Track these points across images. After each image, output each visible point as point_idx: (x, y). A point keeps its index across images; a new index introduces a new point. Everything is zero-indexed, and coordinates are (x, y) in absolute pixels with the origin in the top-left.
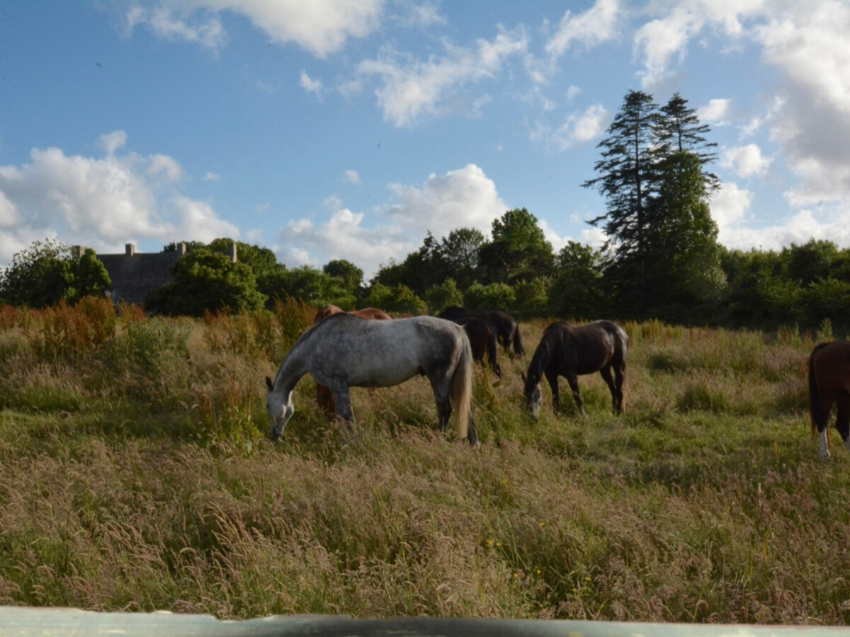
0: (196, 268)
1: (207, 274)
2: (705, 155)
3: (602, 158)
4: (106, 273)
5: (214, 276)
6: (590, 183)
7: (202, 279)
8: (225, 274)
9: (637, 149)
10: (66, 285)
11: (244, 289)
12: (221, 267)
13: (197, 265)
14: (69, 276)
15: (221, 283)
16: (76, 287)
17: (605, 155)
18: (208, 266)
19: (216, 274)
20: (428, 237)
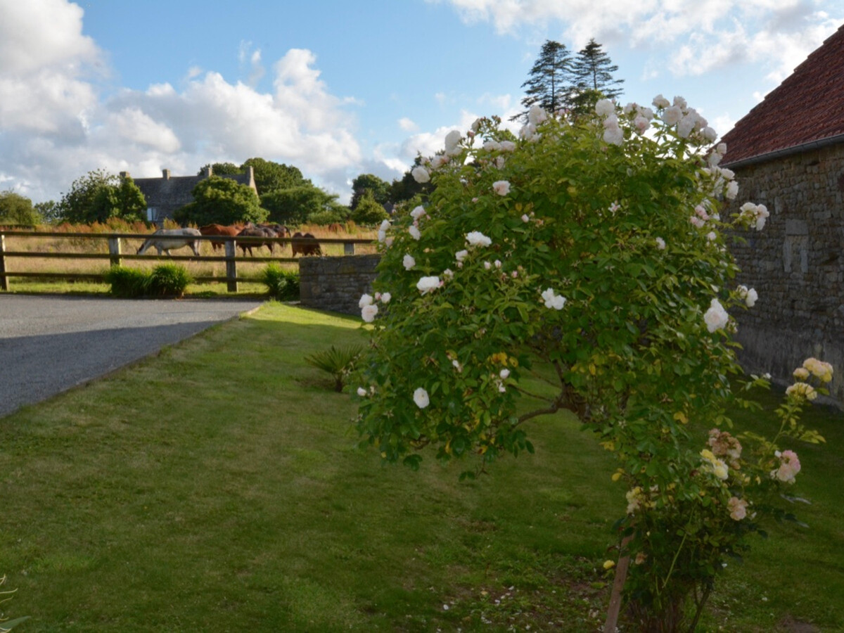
0: (210, 192)
1: (218, 195)
2: (614, 90)
3: (526, 96)
4: (142, 196)
5: (223, 197)
6: (515, 117)
7: (215, 199)
8: (233, 195)
9: (553, 88)
10: (112, 206)
11: (247, 206)
12: (230, 190)
13: (209, 189)
14: (113, 200)
15: (229, 202)
16: (119, 208)
17: (529, 92)
18: (219, 189)
19: (225, 195)
20: (418, 157)
